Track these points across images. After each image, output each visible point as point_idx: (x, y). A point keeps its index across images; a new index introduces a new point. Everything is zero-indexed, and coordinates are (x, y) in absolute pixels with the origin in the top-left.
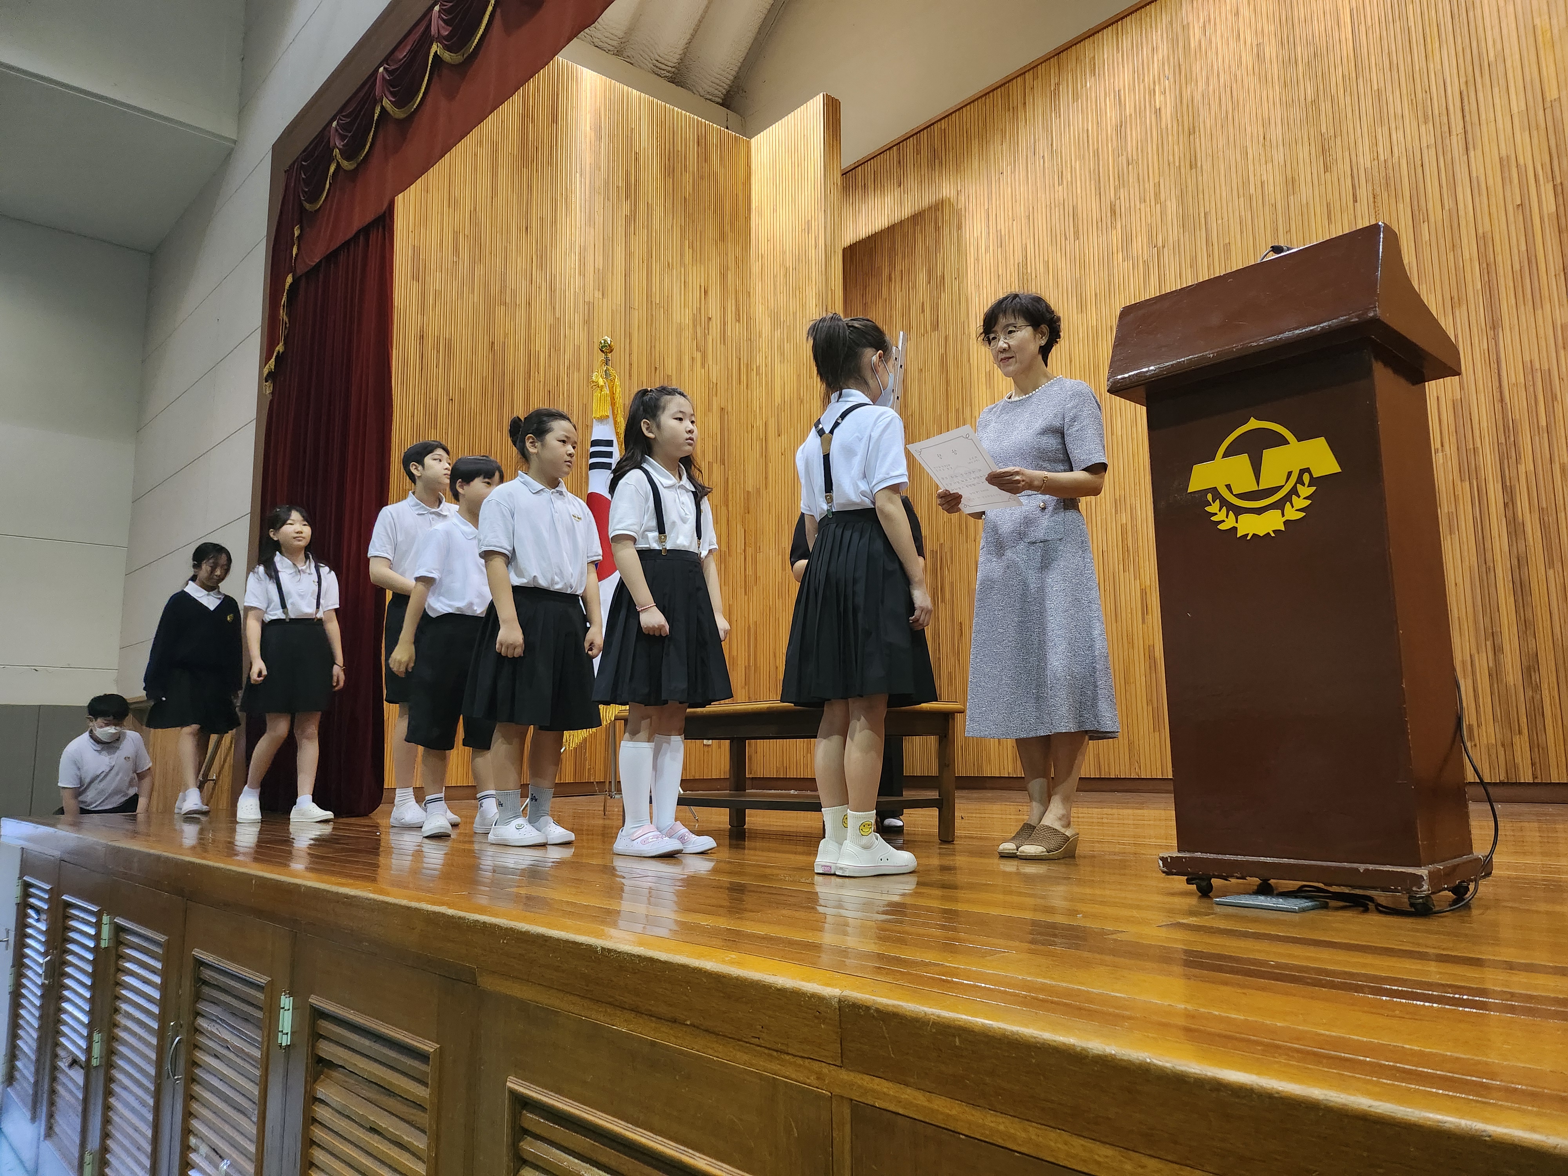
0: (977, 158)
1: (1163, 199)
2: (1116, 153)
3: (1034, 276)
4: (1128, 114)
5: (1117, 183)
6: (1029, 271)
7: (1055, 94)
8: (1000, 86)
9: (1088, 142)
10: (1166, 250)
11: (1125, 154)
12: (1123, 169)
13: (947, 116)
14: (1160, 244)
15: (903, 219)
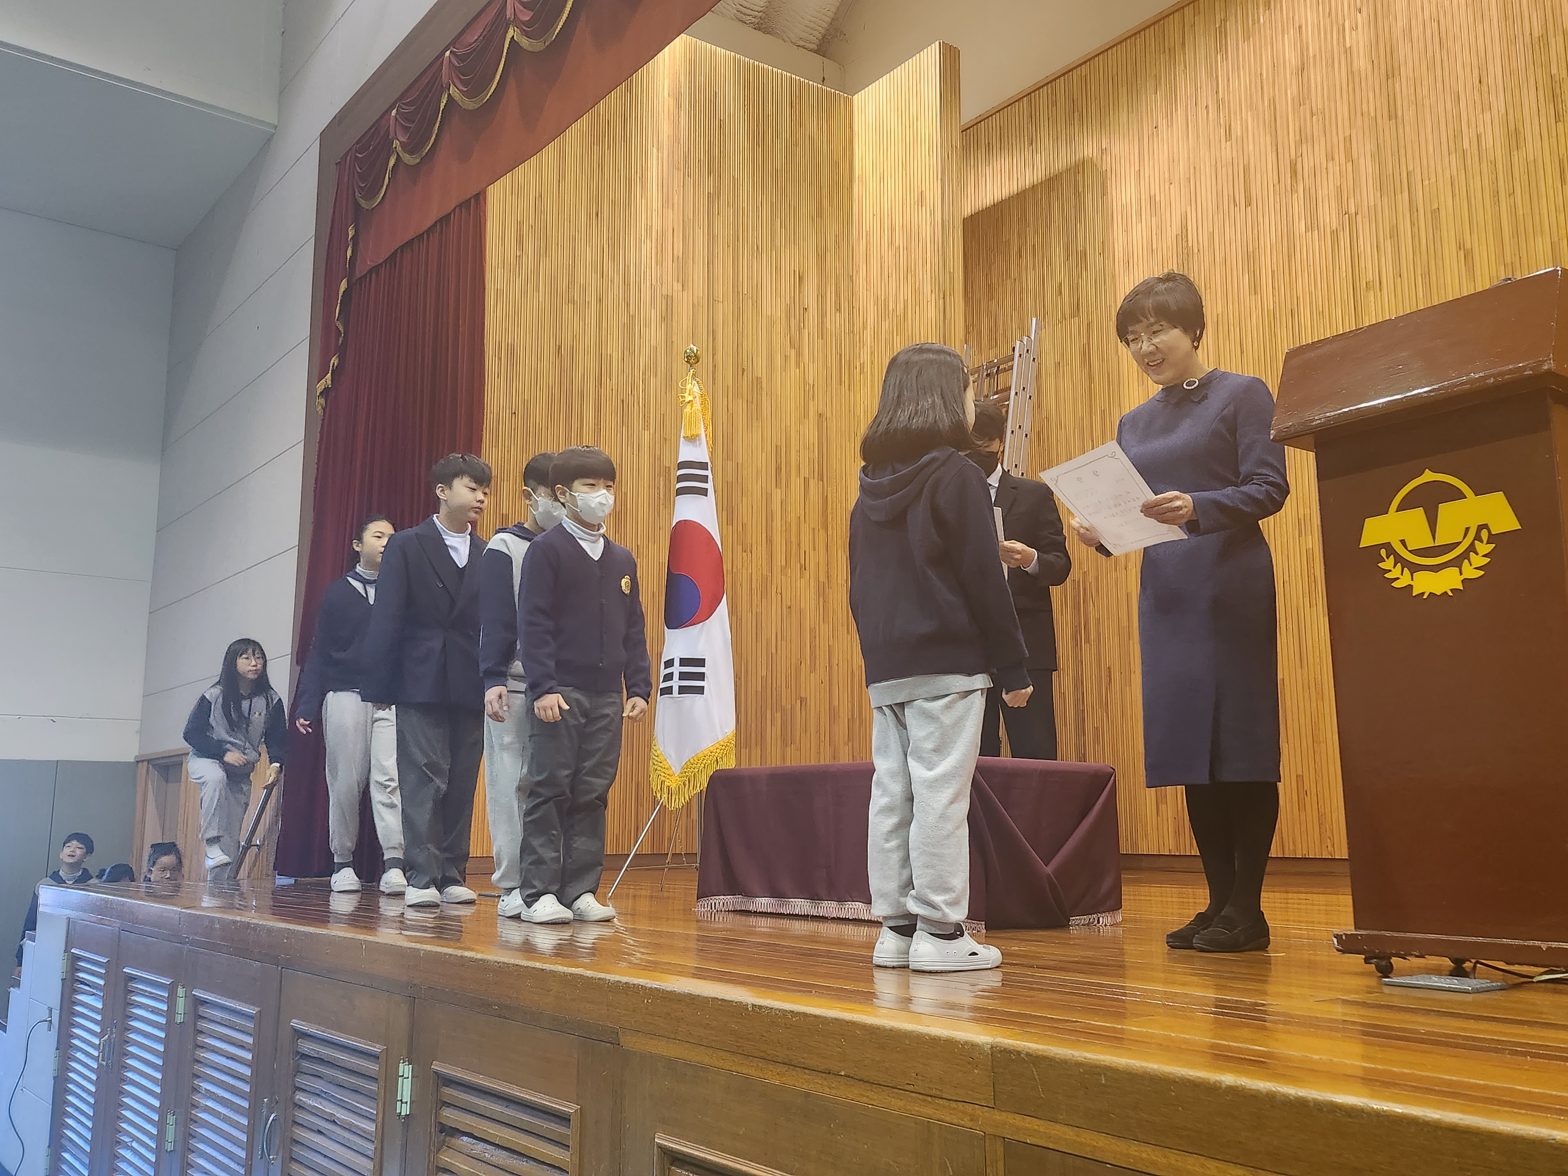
0: (1125, 110)
1: (1355, 156)
2: (1297, 101)
3: (1196, 251)
4: (1311, 55)
5: (1298, 138)
6: (1190, 245)
7: (1222, 32)
8: (1154, 24)
9: (1262, 89)
10: (1359, 217)
11: (1307, 102)
12: (1305, 120)
13: (1089, 60)
14: (1352, 210)
15: (1035, 183)
